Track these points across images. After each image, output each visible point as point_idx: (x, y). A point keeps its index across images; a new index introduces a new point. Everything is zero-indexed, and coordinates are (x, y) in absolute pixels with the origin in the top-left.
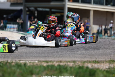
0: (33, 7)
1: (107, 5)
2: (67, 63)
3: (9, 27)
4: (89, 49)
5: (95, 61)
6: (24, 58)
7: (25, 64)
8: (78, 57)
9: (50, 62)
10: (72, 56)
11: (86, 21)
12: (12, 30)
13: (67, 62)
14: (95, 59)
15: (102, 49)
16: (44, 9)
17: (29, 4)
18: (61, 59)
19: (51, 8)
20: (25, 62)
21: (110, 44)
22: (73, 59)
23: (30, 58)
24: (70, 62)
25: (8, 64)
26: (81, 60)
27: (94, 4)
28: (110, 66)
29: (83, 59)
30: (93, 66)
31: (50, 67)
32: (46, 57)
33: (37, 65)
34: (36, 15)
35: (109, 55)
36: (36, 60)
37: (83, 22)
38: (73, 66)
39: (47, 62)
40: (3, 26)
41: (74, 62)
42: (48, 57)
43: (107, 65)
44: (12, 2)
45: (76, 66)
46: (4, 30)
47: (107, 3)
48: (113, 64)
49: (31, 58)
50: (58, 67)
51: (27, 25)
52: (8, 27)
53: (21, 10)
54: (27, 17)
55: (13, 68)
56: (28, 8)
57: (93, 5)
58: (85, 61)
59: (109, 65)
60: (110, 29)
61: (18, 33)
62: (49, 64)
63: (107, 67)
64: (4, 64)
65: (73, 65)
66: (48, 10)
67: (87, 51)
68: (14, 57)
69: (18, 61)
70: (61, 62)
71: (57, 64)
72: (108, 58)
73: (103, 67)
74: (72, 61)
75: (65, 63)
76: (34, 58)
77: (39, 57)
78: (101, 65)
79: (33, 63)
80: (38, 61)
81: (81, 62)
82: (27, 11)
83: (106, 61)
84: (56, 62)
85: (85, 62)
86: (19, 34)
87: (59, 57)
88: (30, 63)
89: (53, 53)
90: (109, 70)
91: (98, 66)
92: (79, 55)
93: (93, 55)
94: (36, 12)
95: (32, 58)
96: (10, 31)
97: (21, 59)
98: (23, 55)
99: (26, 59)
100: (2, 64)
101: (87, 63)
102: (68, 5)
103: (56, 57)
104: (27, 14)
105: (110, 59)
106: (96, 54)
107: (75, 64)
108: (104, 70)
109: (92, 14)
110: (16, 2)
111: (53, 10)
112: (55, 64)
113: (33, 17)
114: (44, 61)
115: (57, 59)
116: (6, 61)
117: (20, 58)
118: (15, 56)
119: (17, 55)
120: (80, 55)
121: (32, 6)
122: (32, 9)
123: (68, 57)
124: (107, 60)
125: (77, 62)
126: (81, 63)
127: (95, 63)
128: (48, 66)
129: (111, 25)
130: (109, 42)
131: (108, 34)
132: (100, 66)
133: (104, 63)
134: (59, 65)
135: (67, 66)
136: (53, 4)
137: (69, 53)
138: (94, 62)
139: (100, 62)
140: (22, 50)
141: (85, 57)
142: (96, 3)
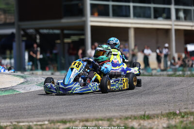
0: (32, 28)
1: (156, 17)
2: (97, 122)
4: (132, 96)
5: (144, 116)
6: (25, 118)
8: (115, 111)
9: (69, 121)
10: (104, 110)
13: (97, 120)
14: (143, 113)
15: (154, 93)
16: (51, 31)
17: (25, 24)
18: (86, 116)
19: (62, 29)
20: (27, 124)
23: (34, 117)
24: (101, 120)
26: (120, 115)
27: (135, 18)
28: (169, 124)
29: (124, 113)
30: (142, 124)
32: (61, 113)
34: (38, 41)
35: (166, 104)
36: (46, 120)
39: (64, 122)
42: (65, 112)
43: (165, 121)
47: (157, 15)
48: (174, 119)
49: (37, 117)
51: (25, 59)
53: (13, 34)
54: (23, 44)
56: (24, 30)
58: (127, 116)
59: (167, 122)
61: (10, 75)
62: (68, 125)
63: (165, 126)
66: (57, 32)
67: (130, 99)
68: (8, 116)
69: (16, 123)
70: (87, 120)
71: (82, 124)
72: (165, 110)
73: (158, 125)
74: (105, 118)
76: (42, 117)
77: (51, 113)
78: (154, 122)
79: (41, 125)
80: (49, 121)
81: (120, 119)
82: (23, 36)
83: (162, 115)
84: (78, 121)
85: (127, 118)
86: (13, 77)
87: (82, 113)
88: (36, 125)
89: (72, 106)
91: (149, 123)
93: (139, 105)
94: (38, 37)
95: (38, 117)
97: (20, 120)
98: (23, 112)
101: (130, 120)
102: (92, 21)
103: (79, 112)
104: (23, 41)
105: (167, 111)
106: (145, 104)
109: (132, 33)
111: (66, 32)
114: (58, 122)
115: (80, 116)
117: (18, 118)
118: (10, 115)
119: (13, 113)
120: (118, 107)
121: (31, 26)
122: (31, 31)
123: (98, 111)
124: (164, 112)
125: (115, 120)
127: (144, 119)
129: (165, 51)
132: (153, 124)
133: (158, 117)
136: (66, 21)
137: (99, 104)
138: (143, 116)
139: (152, 117)
140: (20, 104)
141: (127, 109)
142: (137, 15)
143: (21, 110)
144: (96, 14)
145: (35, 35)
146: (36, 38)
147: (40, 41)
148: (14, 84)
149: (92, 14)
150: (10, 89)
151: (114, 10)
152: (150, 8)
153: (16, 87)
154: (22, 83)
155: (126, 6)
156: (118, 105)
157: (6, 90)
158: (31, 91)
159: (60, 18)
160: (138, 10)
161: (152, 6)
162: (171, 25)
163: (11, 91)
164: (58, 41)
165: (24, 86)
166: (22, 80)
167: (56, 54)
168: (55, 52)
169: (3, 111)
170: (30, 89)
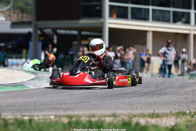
0: (49, 28)
1: (175, 21)
2: (103, 118)
3: (10, 63)
4: (143, 96)
5: (153, 114)
6: (31, 112)
8: (124, 109)
9: (75, 117)
10: (113, 107)
13: (104, 116)
14: (152, 111)
15: (166, 94)
16: (68, 32)
17: (42, 24)
18: (94, 112)
19: (80, 30)
23: (41, 112)
24: (109, 116)
26: (129, 113)
27: (154, 21)
28: (177, 122)
29: (132, 111)
30: (149, 122)
31: (73, 125)
32: (68, 109)
34: (55, 41)
35: (177, 104)
36: (52, 115)
39: (70, 117)
42: (73, 109)
43: (173, 120)
44: (14, 21)
48: (183, 119)
50: (87, 125)
53: (29, 34)
54: (40, 44)
57: (152, 22)
58: (135, 114)
59: (175, 120)
63: (173, 124)
66: (75, 32)
67: (141, 99)
69: (21, 117)
70: (93, 116)
73: (166, 123)
78: (162, 120)
79: (46, 119)
80: (55, 116)
81: (129, 116)
82: (40, 36)
83: (172, 114)
84: (85, 117)
85: (135, 116)
86: (24, 73)
87: (90, 109)
89: (82, 102)
91: (157, 121)
92: (126, 104)
93: (150, 104)
94: (55, 37)
95: (45, 112)
97: (26, 114)
98: (30, 107)
101: (137, 118)
102: (110, 23)
103: (87, 108)
104: (39, 40)
105: (177, 111)
106: (155, 104)
108: (167, 128)
109: (150, 37)
110: (19, 20)
111: (83, 33)
113: (50, 46)
114: (64, 116)
117: (24, 112)
118: (16, 109)
119: (20, 107)
121: (48, 26)
122: (48, 31)
123: (106, 109)
124: (174, 111)
125: (122, 117)
127: (153, 117)
132: (161, 122)
133: (167, 116)
134: (90, 122)
136: (84, 22)
137: (109, 101)
138: (151, 115)
139: (161, 116)
140: (28, 100)
141: (137, 108)
142: (156, 19)
143: (28, 105)
144: (115, 16)
145: (53, 35)
146: (53, 39)
147: (57, 42)
148: (24, 80)
150: (20, 85)
151: (132, 13)
152: (169, 12)
153: (26, 83)
154: (33, 79)
155: (145, 9)
156: (128, 103)
157: (15, 85)
158: (41, 87)
159: (78, 18)
160: (157, 14)
161: (172, 9)
162: (190, 30)
163: (20, 87)
164: (76, 43)
165: (34, 82)
166: (33, 76)
167: (72, 55)
168: (71, 53)
169: (10, 106)
170: (40, 85)
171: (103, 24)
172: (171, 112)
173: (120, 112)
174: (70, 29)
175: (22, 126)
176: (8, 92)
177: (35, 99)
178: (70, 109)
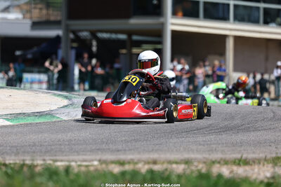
0: (86, 30)
1: (266, 22)
2: (169, 166)
3: (29, 80)
4: (224, 132)
5: (240, 160)
6: (66, 155)
7: (67, 170)
8: (198, 151)
9: (129, 163)
10: (182, 148)
11: (217, 63)
12: (36, 86)
13: (170, 162)
14: (239, 156)
15: (256, 130)
16: (114, 36)
17: (77, 24)
18: (155, 156)
19: (130, 33)
20: (67, 163)
21: (276, 118)
22: (186, 156)
23: (79, 155)
24: (177, 163)
25: (25, 169)
26: (204, 158)
27: (237, 22)
28: (274, 173)
29: (210, 154)
30: (235, 172)
31: (128, 177)
32: (118, 151)
33: (96, 170)
34: (94, 49)
35: (273, 145)
36: (96, 160)
37: (209, 65)
38: (184, 173)
39: (122, 163)
40: (14, 79)
41: (187, 162)
42: (125, 150)
43: (269, 168)
44: (36, 20)
45: (192, 172)
46: (16, 86)
47: (269, 20)
49: (83, 155)
50: (149, 177)
51: (73, 74)
52: (27, 79)
53: (58, 38)
54: (73, 54)
55: (38, 180)
56: (74, 32)
57: (234, 23)
58: (214, 160)
59: (272, 170)
60: (276, 82)
61: (49, 95)
62: (128, 167)
63: (268, 175)
64: (16, 168)
65: (184, 170)
66: (123, 37)
67: (220, 136)
68: (41, 152)
69: (51, 162)
70: (155, 162)
71: (147, 167)
72: (271, 153)
73: (259, 174)
74: (182, 160)
75: (165, 166)
76: (90, 155)
77: (103, 151)
78: (253, 170)
79: (87, 166)
80: (100, 161)
81: (205, 163)
82: (73, 41)
84: (143, 163)
85: (214, 162)
86: (53, 96)
87: (149, 152)
88: (80, 166)
89: (136, 141)
90: (271, 181)
91: (246, 171)
92: (200, 145)
93: (234, 145)
94: (94, 43)
95: (85, 155)
96: (31, 89)
97: (58, 158)
98: (63, 147)
99: (71, 158)
100: (12, 169)
101: (218, 165)
102: (173, 24)
103: (144, 150)
104: (72, 48)
105: (274, 155)
106: (241, 144)
107: (188, 167)
108: (262, 182)
109: (230, 44)
110: (44, 19)
111: (135, 38)
112: (140, 169)
113: (86, 56)
114: (113, 162)
115: (145, 156)
116: (22, 162)
117: (55, 156)
118: (43, 150)
119: (49, 148)
121: (85, 28)
122: (85, 34)
123: (172, 151)
124: (269, 156)
125: (196, 164)
126: (204, 165)
127: (239, 164)
128: (123, 174)
129: (277, 73)
130: (274, 113)
131: (269, 93)
132: (251, 172)
133: (260, 163)
134: (151, 172)
135: (170, 173)
136: (136, 22)
137: (175, 140)
138: (237, 161)
139: (251, 163)
140: (60, 136)
141: (215, 150)
142: (240, 18)
143: (60, 145)
144: (180, 14)
145: (91, 40)
146: (91, 45)
147: (97, 50)
148: (54, 108)
149: (174, 13)
150: (47, 114)
151: (205, 10)
152: (258, 8)
153: (57, 112)
154: (66, 106)
155: (223, 4)
156: (202, 143)
157: (40, 114)
159: (128, 17)
160: (241, 11)
161: (262, 5)
163: (48, 117)
164: (124, 51)
165: (67, 110)
166: (66, 102)
167: (118, 70)
168: (117, 66)
169: (34, 145)
170: (76, 115)
171: (163, 25)
172: (266, 157)
173: (192, 156)
174: (117, 32)
175: (55, 178)
176: (30, 124)
177: (69, 136)
178: (121, 150)
